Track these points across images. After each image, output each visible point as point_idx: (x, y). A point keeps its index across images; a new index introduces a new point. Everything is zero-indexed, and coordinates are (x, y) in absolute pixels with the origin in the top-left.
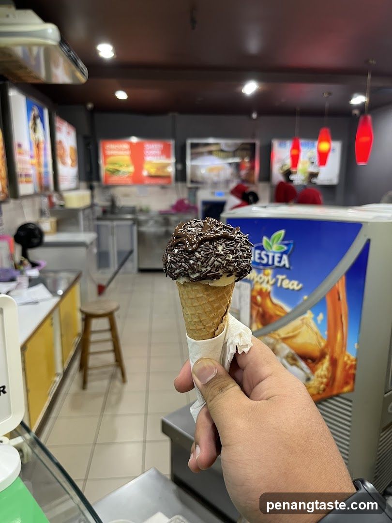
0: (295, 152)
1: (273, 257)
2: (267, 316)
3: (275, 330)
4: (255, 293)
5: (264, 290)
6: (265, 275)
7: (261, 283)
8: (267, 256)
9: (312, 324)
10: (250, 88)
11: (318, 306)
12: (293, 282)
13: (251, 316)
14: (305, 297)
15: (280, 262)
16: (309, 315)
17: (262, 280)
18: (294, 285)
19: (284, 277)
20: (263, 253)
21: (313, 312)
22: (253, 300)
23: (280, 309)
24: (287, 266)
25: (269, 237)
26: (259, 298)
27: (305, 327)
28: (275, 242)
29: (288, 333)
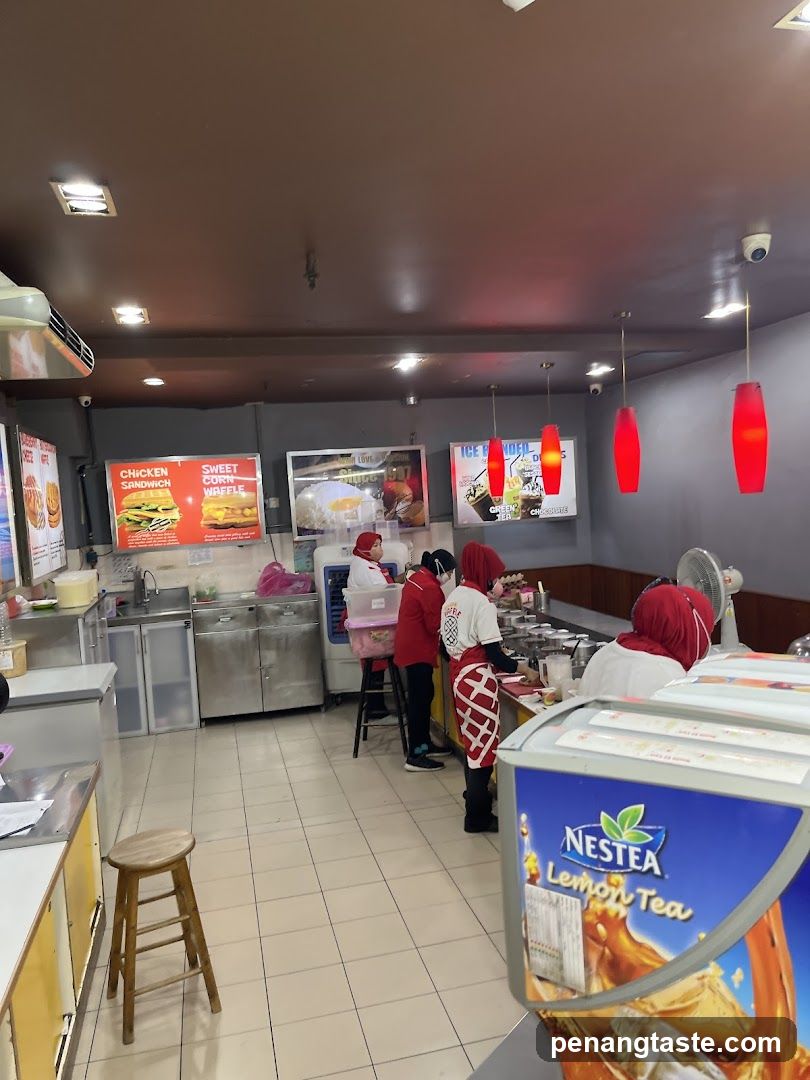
0: (495, 465)
1: (626, 853)
2: (623, 966)
3: (644, 995)
4: (590, 918)
5: (612, 913)
6: (610, 884)
7: (605, 900)
8: (613, 850)
9: (723, 988)
10: (408, 363)
11: (732, 955)
12: (672, 904)
13: (587, 963)
14: (703, 935)
15: (640, 862)
16: (713, 970)
17: (605, 895)
18: (676, 910)
19: (653, 892)
20: (603, 842)
21: (723, 966)
22: (589, 931)
23: (648, 953)
24: (657, 871)
25: (614, 814)
26: (601, 928)
27: (706, 994)
28: (626, 827)
29: (673, 1002)
